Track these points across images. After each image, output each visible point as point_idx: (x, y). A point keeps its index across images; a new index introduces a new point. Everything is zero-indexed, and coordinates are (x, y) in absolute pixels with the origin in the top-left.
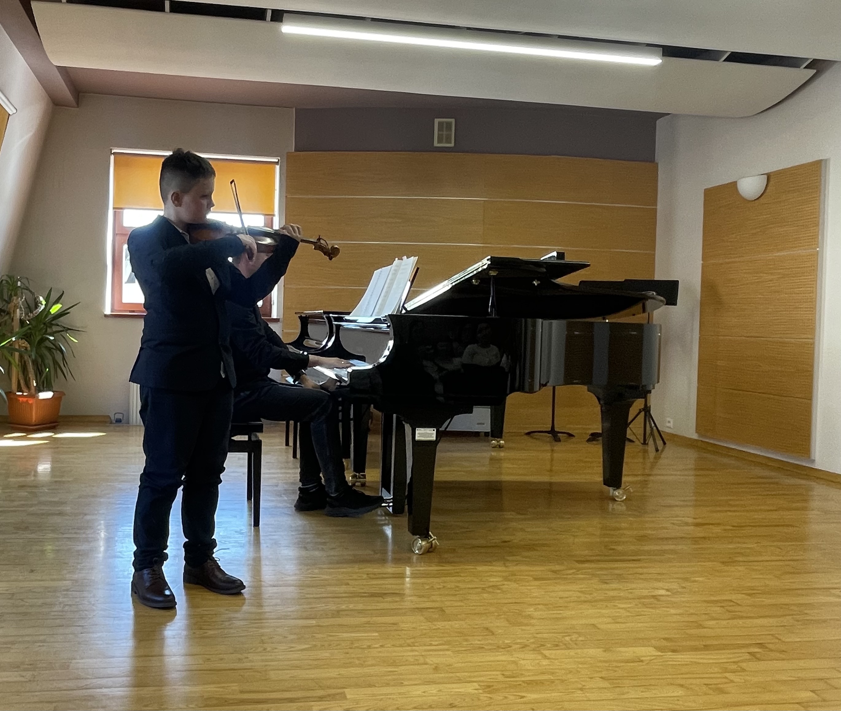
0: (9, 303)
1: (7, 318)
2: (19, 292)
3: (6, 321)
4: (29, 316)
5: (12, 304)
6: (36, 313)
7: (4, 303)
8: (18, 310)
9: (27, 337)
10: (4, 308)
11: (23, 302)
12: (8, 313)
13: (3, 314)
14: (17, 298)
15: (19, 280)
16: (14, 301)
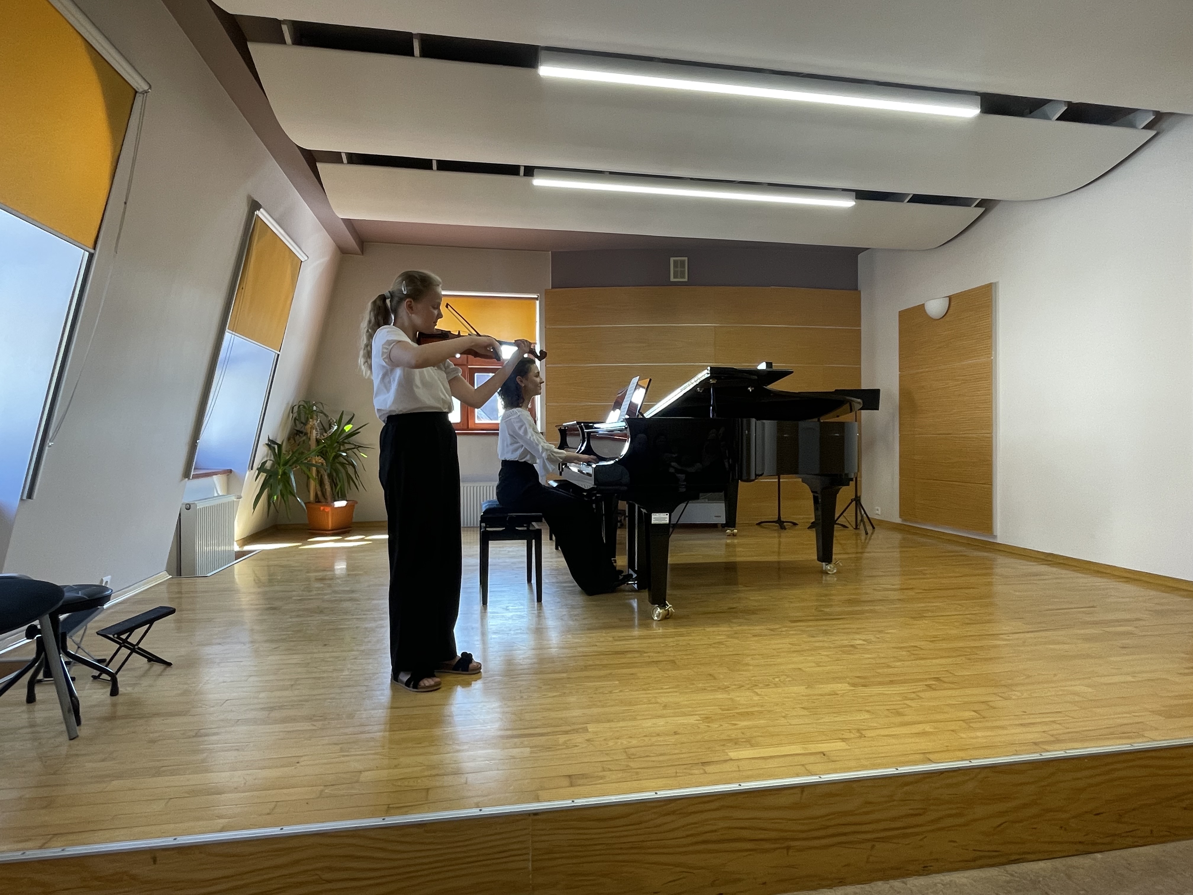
0: (306, 425)
1: (304, 438)
2: (315, 417)
3: (304, 441)
4: (324, 436)
5: (309, 426)
6: (330, 433)
7: (302, 425)
8: (314, 431)
9: (322, 453)
10: (302, 429)
11: (318, 424)
12: (306, 434)
13: (301, 434)
14: (313, 421)
15: (314, 405)
16: (311, 423)
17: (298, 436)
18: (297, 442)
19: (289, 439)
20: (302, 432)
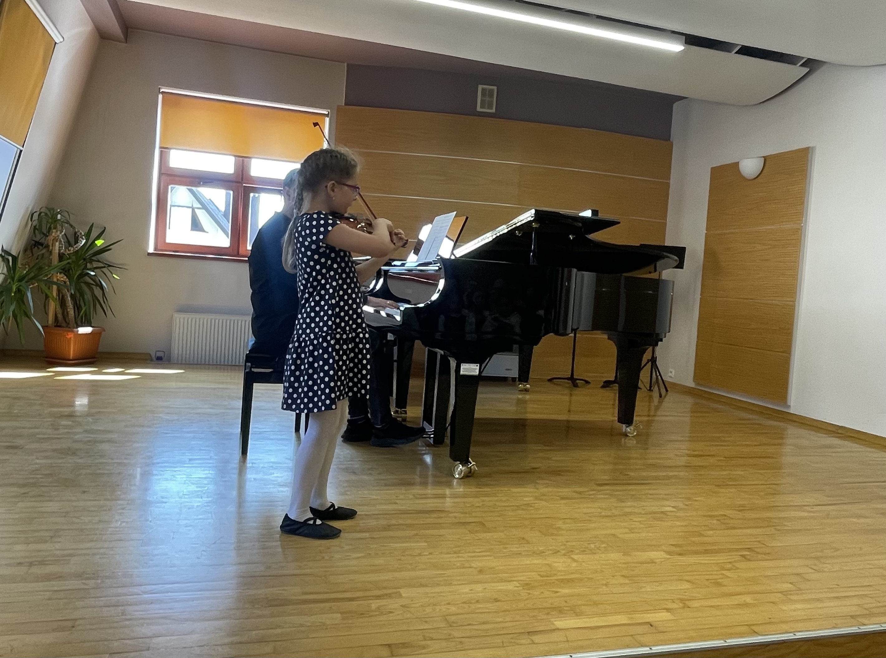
0: (47, 236)
1: (44, 251)
2: (59, 226)
3: (43, 254)
4: (69, 250)
5: (51, 238)
6: (76, 247)
7: (42, 235)
8: (57, 244)
9: (66, 271)
10: (42, 241)
11: (62, 235)
12: (47, 246)
13: (39, 246)
14: (57, 232)
15: (59, 213)
16: (53, 234)
17: (36, 248)
18: (36, 255)
19: (25, 250)
20: (42, 244)
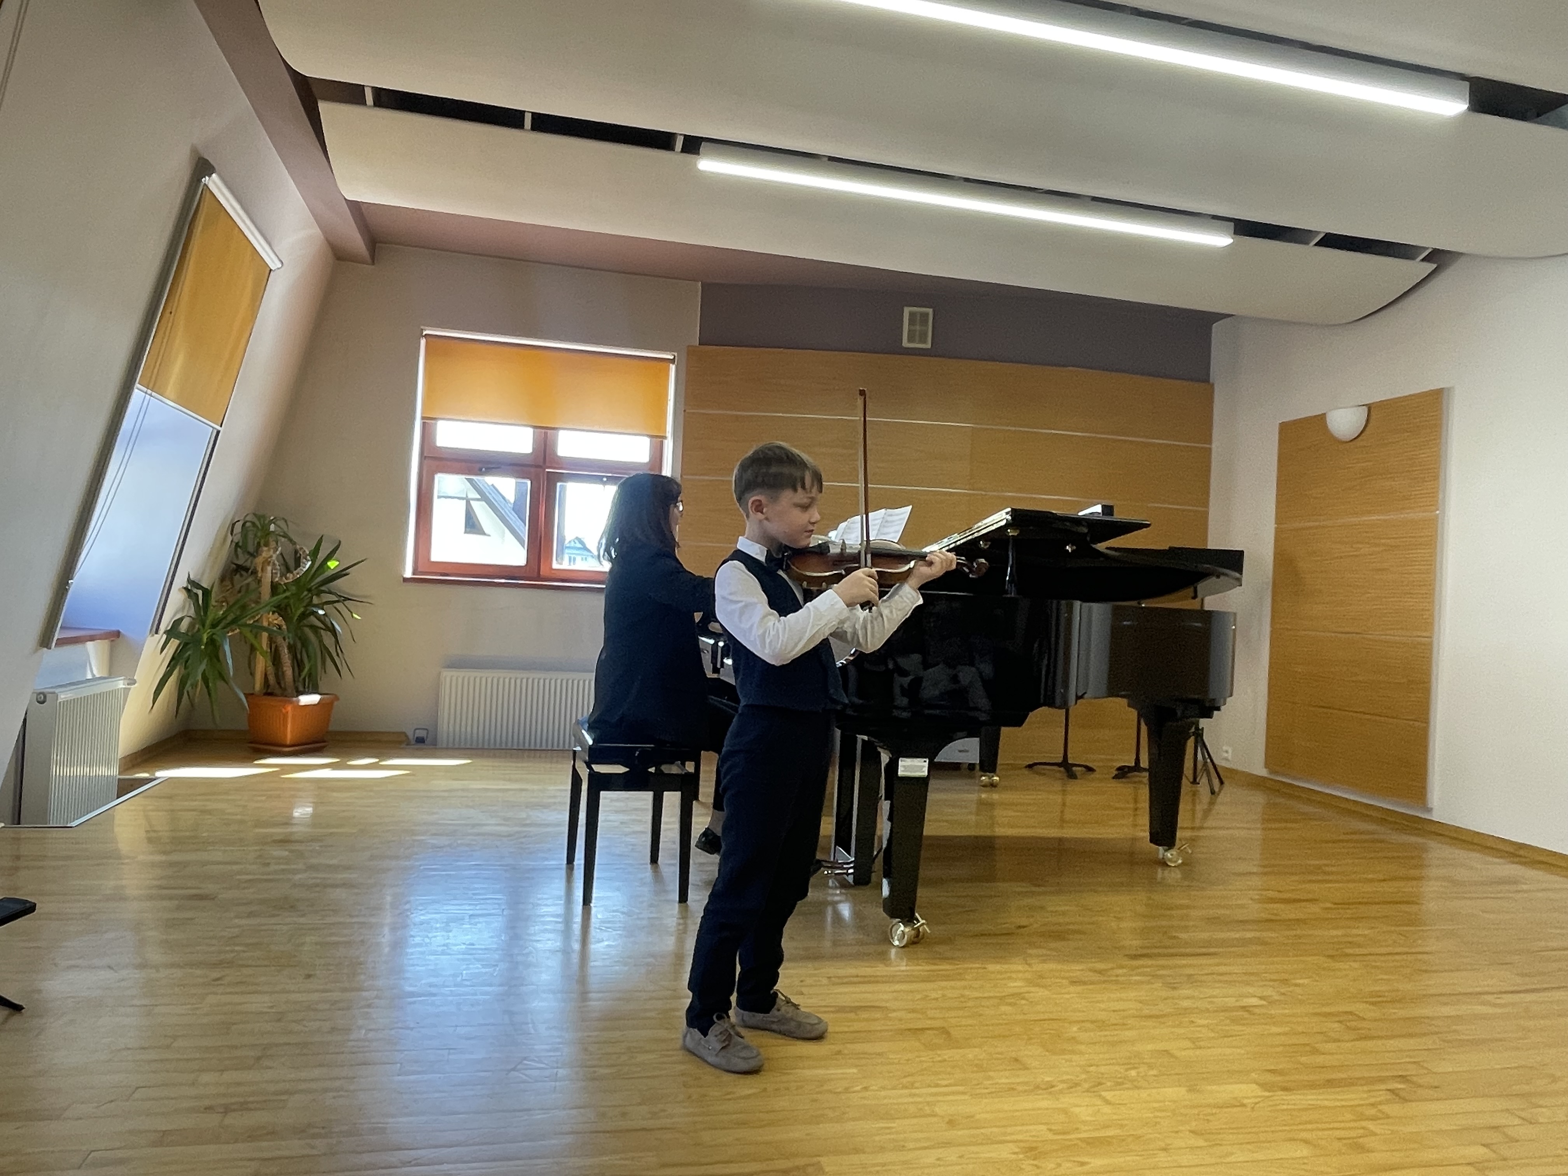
0: (255, 557)
1: (250, 580)
2: (272, 543)
3: (248, 584)
4: (286, 579)
5: (259, 560)
6: (298, 573)
7: (247, 556)
8: (269, 568)
9: (281, 609)
10: (248, 564)
11: (277, 555)
12: (254, 572)
13: (244, 573)
14: (269, 550)
15: (271, 522)
16: (264, 554)
17: (238, 576)
18: (237, 586)
19: (222, 579)
20: (246, 569)
